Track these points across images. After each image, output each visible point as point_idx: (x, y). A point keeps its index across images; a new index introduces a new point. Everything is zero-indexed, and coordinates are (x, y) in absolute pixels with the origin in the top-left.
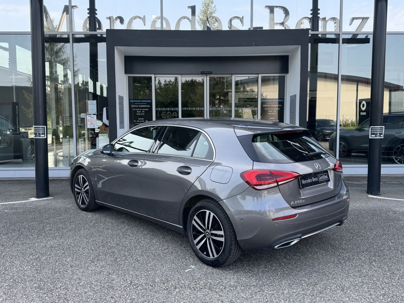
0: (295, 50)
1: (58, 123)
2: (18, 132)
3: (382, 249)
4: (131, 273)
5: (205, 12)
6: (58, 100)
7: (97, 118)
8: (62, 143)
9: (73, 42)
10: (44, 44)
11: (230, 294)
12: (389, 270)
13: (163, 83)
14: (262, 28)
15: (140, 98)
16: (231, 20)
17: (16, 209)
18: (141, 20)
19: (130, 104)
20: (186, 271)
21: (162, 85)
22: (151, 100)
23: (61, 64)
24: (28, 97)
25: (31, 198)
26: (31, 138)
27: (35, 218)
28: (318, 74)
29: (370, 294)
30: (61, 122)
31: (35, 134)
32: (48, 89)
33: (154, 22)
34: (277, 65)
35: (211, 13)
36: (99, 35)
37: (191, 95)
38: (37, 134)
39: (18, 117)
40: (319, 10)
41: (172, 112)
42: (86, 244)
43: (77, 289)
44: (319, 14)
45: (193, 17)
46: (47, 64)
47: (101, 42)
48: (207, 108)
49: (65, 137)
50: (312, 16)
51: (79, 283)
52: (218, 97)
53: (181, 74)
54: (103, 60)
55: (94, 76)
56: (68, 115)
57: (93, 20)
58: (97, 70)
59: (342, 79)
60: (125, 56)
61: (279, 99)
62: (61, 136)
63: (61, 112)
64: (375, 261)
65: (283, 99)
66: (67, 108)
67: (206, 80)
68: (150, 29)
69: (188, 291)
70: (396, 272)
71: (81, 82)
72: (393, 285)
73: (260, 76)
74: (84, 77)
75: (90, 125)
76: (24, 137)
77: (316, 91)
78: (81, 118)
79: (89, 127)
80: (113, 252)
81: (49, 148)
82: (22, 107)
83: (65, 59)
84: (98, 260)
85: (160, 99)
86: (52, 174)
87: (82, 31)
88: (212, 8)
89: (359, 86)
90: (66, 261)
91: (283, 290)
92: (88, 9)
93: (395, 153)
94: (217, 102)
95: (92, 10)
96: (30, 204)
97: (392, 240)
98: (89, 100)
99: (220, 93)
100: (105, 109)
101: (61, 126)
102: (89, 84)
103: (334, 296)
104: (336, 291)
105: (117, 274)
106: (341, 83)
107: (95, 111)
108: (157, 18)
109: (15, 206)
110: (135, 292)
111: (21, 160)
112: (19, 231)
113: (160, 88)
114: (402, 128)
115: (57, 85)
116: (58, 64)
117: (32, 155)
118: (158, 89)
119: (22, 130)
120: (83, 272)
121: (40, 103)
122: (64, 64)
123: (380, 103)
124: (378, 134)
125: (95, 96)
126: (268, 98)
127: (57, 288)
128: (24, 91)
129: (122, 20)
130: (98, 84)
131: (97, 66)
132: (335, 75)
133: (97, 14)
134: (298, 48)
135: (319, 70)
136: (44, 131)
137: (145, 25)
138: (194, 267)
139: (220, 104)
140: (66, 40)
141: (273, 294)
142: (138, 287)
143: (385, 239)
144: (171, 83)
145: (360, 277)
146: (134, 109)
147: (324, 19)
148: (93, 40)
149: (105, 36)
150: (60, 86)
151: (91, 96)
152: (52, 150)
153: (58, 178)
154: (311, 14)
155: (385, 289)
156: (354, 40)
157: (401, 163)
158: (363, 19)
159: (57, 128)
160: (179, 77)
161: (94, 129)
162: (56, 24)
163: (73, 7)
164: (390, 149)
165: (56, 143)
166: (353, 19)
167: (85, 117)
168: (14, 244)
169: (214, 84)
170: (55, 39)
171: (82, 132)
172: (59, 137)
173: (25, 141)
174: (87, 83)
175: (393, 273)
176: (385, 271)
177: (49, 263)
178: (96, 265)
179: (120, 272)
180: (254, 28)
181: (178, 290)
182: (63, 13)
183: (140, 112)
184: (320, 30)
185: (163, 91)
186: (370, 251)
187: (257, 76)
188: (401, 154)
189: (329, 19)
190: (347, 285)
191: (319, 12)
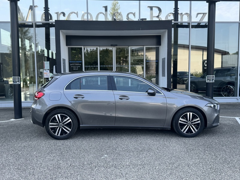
0: (164, 33)
1: (26, 75)
2: (2, 81)
3: (212, 144)
4: (71, 159)
5: (114, 9)
6: (26, 61)
7: (50, 72)
8: (29, 87)
9: (35, 27)
10: (18, 29)
11: (126, 169)
12: (215, 155)
13: (89, 51)
14: (146, 19)
15: (75, 60)
16: (128, 14)
17: (3, 125)
18: (75, 14)
19: (70, 63)
20: (102, 158)
21: (89, 52)
22: (82, 61)
23: (28, 40)
24: (7, 59)
25: (11, 119)
26: (10, 84)
27: (14, 131)
28: (178, 45)
29: (203, 168)
30: (28, 74)
31: (14, 81)
32: (20, 55)
33: (83, 15)
34: (154, 41)
35: (117, 9)
36: (51, 23)
37: (106, 58)
38: (15, 81)
39: (3, 71)
40: (178, 9)
41: (95, 68)
42: (45, 145)
43: (39, 169)
44: (178, 11)
45: (106, 12)
46: (20, 40)
47: (52, 27)
48: (114, 65)
49: (31, 83)
50: (174, 12)
51: (41, 166)
52: (122, 59)
53: (99, 46)
54: (53, 37)
55: (48, 47)
56: (32, 70)
57: (47, 14)
58: (50, 43)
59: (192, 48)
60: (66, 36)
61: (156, 60)
62: (28, 83)
63: (28, 68)
64: (207, 150)
65: (158, 60)
66: (32, 66)
67: (114, 49)
68: (81, 20)
69: (103, 169)
70: (218, 156)
71: (40, 50)
72: (216, 163)
73: (145, 47)
74: (41, 47)
75: (45, 76)
76: (6, 83)
77: (177, 55)
78: (40, 72)
80: (60, 149)
81: (22, 90)
82: (4, 65)
83: (30, 37)
84: (51, 153)
85: (88, 60)
86: (24, 105)
87: (40, 21)
88: (118, 6)
89: (204, 52)
90: (33, 154)
91: (155, 167)
92: (44, 8)
93: (223, 91)
94: (121, 61)
95: (46, 8)
96: (11, 123)
97: (217, 139)
98: (45, 61)
99: (122, 57)
100: (54, 67)
101: (28, 77)
102: (45, 51)
103: (183, 169)
104: (185, 166)
105: (62, 161)
106: (191, 50)
107: (49, 68)
108: (85, 13)
109: (2, 124)
110: (73, 170)
111: (4, 97)
112: (5, 138)
113: (88, 53)
114: (227, 76)
115: (26, 52)
116: (26, 40)
117: (11, 94)
118: (86, 54)
119: (5, 79)
120: (43, 160)
121: (16, 64)
123: (212, 62)
124: (211, 80)
125: (48, 59)
126: (151, 60)
127: (28, 169)
128: (5, 56)
129: (64, 14)
130: (50, 51)
131: (49, 41)
132: (188, 45)
133: (49, 11)
134: (166, 31)
135: (179, 43)
136: (19, 80)
137: (78, 17)
138: (106, 155)
139: (123, 63)
140: (31, 26)
141: (150, 169)
142: (74, 167)
143: (214, 139)
144: (94, 51)
145: (198, 159)
146: (72, 67)
147: (182, 14)
148: (47, 26)
149: (54, 24)
150: (27, 53)
151: (46, 59)
152: (23, 91)
153: (27, 108)
154: (174, 11)
155: (212, 165)
156: (199, 26)
157: (226, 96)
158: (204, 14)
159: (26, 77)
160: (98, 48)
161: (48, 78)
162: (25, 15)
163: (35, 6)
164: (220, 88)
165: (25, 87)
166: (198, 14)
167: (43, 71)
168: (2, 145)
169: (119, 52)
170: (24, 25)
171: (41, 80)
173: (7, 85)
174: (44, 51)
175: (217, 157)
176: (212, 156)
177: (23, 155)
178: (50, 156)
179: (64, 159)
180: (141, 19)
181: (97, 168)
182: (29, 10)
183: (75, 68)
184: (179, 21)
185: (89, 56)
186: (205, 145)
187: (143, 47)
188: (226, 91)
189: (184, 14)
190: (191, 163)
191: (178, 10)
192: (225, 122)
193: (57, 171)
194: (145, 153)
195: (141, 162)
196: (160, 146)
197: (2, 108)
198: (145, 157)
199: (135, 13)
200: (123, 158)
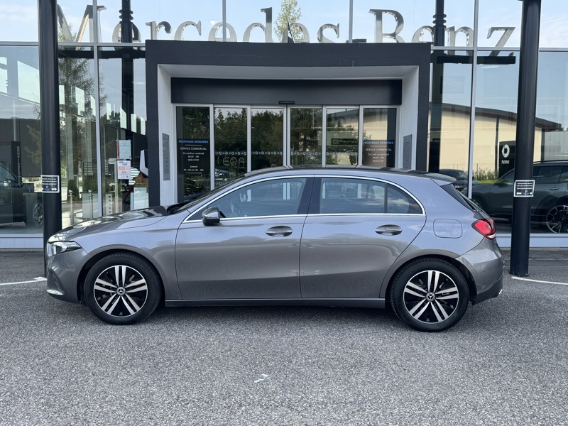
0: (411, 73)
1: (76, 172)
2: (19, 184)
3: (530, 351)
4: (178, 384)
5: (285, 18)
6: (77, 139)
7: (132, 165)
8: (81, 199)
9: (98, 58)
10: (57, 60)
11: (318, 414)
12: (540, 382)
13: (225, 116)
14: (365, 40)
15: (192, 138)
16: (321, 29)
17: (16, 292)
18: (195, 27)
19: (179, 145)
20: (256, 382)
21: (224, 119)
22: (209, 140)
23: (82, 88)
24: (33, 134)
25: (37, 277)
26: (38, 193)
27: (42, 306)
28: (443, 107)
29: (513, 416)
30: (80, 170)
31: (44, 186)
32: (63, 123)
33: (214, 30)
34: (385, 93)
35: (294, 19)
36: (136, 48)
37: (265, 134)
38: (47, 187)
39: (20, 162)
40: (445, 16)
41: (238, 157)
42: (115, 344)
43: (101, 407)
44: (445, 21)
45: (268, 24)
46: (62, 88)
47: (138, 58)
48: (287, 152)
49: (85, 191)
50: (435, 25)
51: (104, 398)
52: (303, 137)
53: (251, 105)
54: (141, 83)
55: (128, 105)
56: (90, 160)
57: (127, 27)
58: (132, 97)
59: (477, 114)
60: (172, 79)
61: (388, 140)
62: (81, 190)
63: (80, 156)
64: (520, 368)
65: (394, 141)
66: (89, 150)
67: (286, 113)
68: (207, 40)
69: (258, 410)
70: (550, 384)
71: (109, 114)
72: (545, 403)
73: (362, 108)
74: (113, 106)
75: (121, 174)
76: (28, 191)
77: (440, 129)
78: (109, 165)
79: (120, 177)
80: (153, 355)
81: (63, 206)
82: (26, 148)
83: (87, 82)
84: (131, 366)
85: (221, 138)
87: (112, 42)
88: (296, 12)
89: (500, 124)
90: (86, 367)
91: (391, 409)
92: (120, 11)
93: (550, 218)
94: (301, 143)
95: (126, 13)
96: (36, 286)
97: (544, 339)
98: (120, 139)
99: (305, 131)
100: (142, 152)
101: (80, 176)
102: (121, 117)
103: (462, 417)
104: (465, 410)
105: (158, 386)
106: (476, 119)
107: (129, 155)
108: (217, 25)
109: (14, 289)
110: (184, 410)
111: (23, 223)
112: (19, 324)
113: (222, 123)
114: (559, 183)
115: (76, 118)
116: (76, 88)
117: (39, 216)
118: (218, 124)
119: (26, 181)
120: (110, 382)
121: (51, 144)
122: (85, 88)
123: (529, 147)
124: (526, 191)
125: (128, 134)
126: (372, 139)
127: (73, 405)
128: (28, 126)
129: (168, 28)
130: (134, 117)
131: (132, 91)
132: (467, 107)
133: (132, 18)
134: (415, 69)
135: (444, 101)
136: (57, 183)
137: (200, 34)
138: (266, 376)
139: (305, 147)
140: (89, 55)
141: (378, 415)
142: (188, 404)
143: (534, 339)
144: (237, 117)
145: (499, 391)
146: (184, 153)
147: (452, 29)
148: (126, 55)
149: (144, 49)
150: (79, 119)
151: (123, 134)
152: (67, 210)
154: (434, 22)
155: (535, 407)
156: (494, 59)
157: (557, 232)
158: (506, 29)
159: (75, 178)
160: (248, 108)
161: (128, 180)
162: (74, 31)
163: (98, 7)
164: (543, 212)
165: (73, 200)
166: (493, 29)
167: (115, 163)
168: (12, 342)
169: (298, 119)
170: (73, 53)
171: (111, 185)
172: (78, 190)
173: (29, 196)
174: (118, 115)
175: (546, 386)
176: (535, 383)
177: (61, 369)
178: (128, 372)
179: (163, 383)
180: (354, 41)
181: (243, 408)
182: (85, 15)
183: (192, 157)
184: (446, 45)
185: (225, 128)
186: (514, 355)
187: (358, 108)
188: (558, 218)
189: (459, 29)
190: (482, 402)
191: (444, 19)
192: (561, 296)
193: (146, 414)
194: (364, 371)
195: (354, 394)
196: (402, 354)
197: (16, 250)
198: (364, 383)
199: (338, 25)
200: (309, 384)
